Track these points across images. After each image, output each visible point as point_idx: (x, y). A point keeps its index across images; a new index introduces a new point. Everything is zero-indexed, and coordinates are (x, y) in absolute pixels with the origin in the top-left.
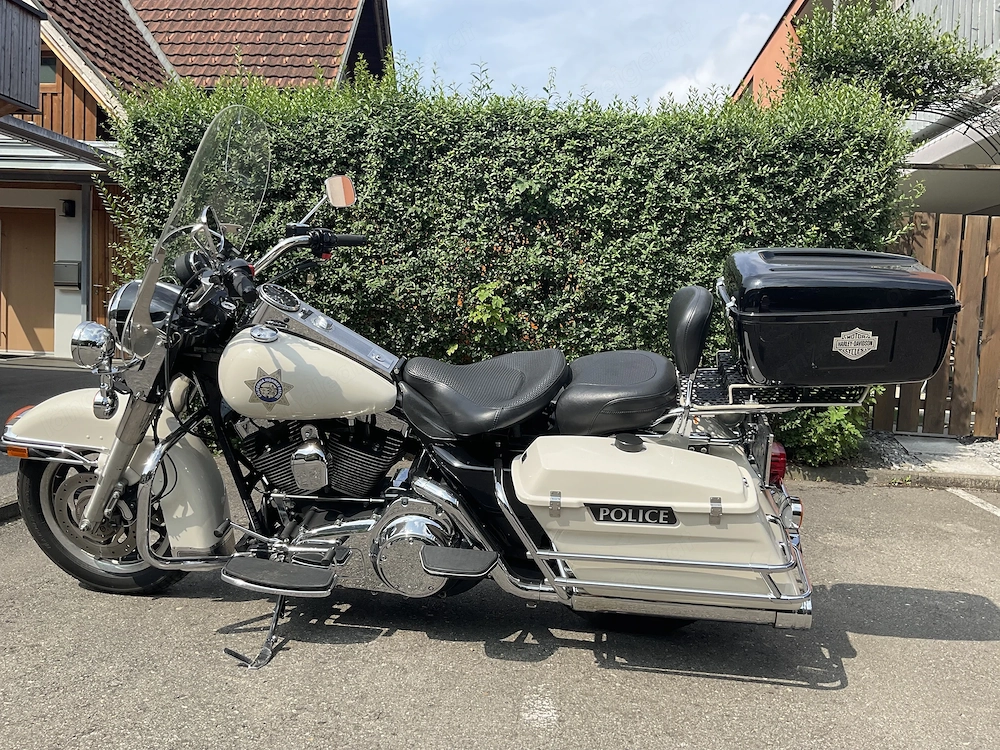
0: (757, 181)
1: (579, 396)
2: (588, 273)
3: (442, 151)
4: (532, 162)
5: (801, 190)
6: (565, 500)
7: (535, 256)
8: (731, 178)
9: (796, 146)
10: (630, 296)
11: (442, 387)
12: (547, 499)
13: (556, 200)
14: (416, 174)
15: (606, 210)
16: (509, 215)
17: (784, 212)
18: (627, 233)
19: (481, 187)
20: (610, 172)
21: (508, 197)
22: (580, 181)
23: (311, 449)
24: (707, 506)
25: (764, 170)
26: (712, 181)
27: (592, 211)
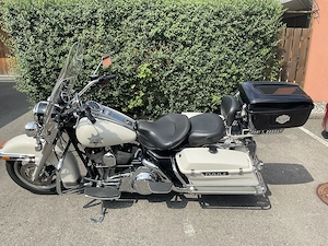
0: (233, 26)
1: (195, 134)
2: (178, 60)
3: (126, 17)
4: (157, 20)
5: (248, 29)
6: (196, 172)
7: (160, 54)
8: (225, 26)
9: (246, 14)
10: (192, 67)
11: (152, 133)
12: (190, 172)
13: (167, 35)
14: (117, 26)
15: (184, 38)
16: (151, 40)
17: (242, 36)
18: (190, 46)
19: (140, 30)
20: (185, 24)
21: (150, 34)
22: (174, 28)
23: (109, 154)
24: (238, 171)
25: (235, 22)
26: (219, 26)
27: (179, 39)
